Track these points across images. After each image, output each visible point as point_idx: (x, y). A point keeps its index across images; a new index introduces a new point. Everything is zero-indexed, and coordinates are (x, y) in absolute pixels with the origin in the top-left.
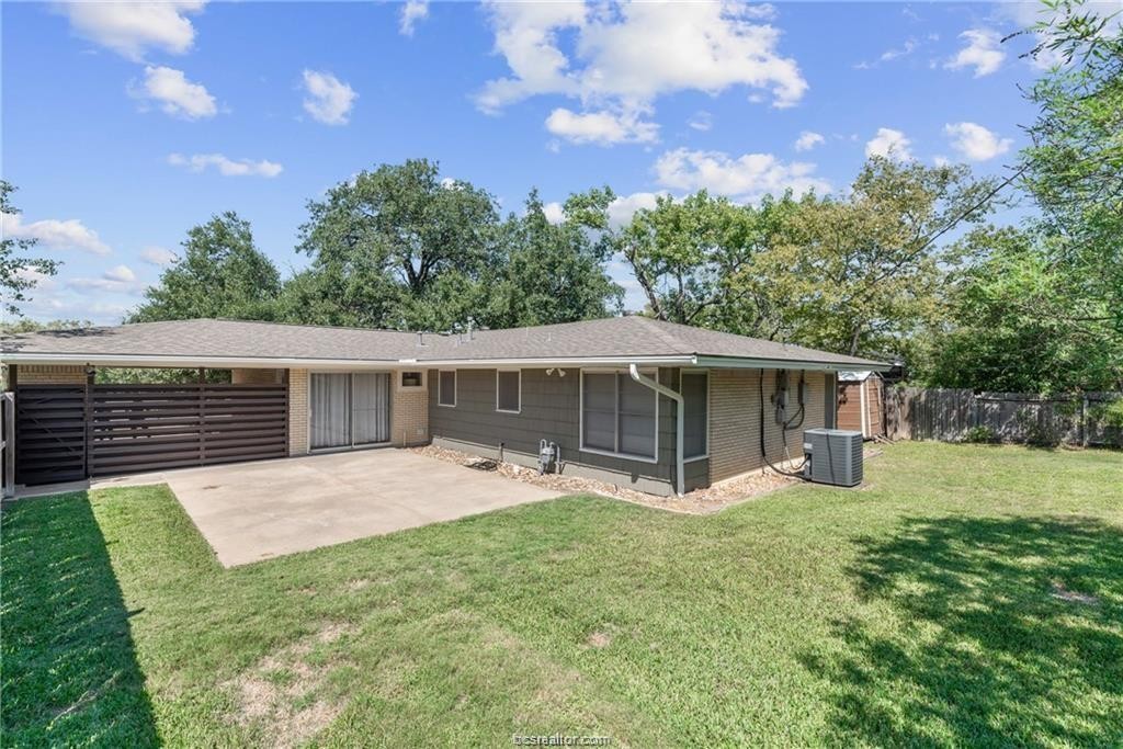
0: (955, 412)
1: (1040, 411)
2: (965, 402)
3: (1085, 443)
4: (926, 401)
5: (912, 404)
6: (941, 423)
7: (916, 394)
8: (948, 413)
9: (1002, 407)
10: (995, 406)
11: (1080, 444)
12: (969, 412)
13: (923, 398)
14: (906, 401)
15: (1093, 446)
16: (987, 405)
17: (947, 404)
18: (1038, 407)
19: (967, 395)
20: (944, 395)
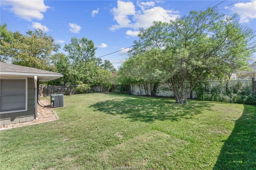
0: (53, 90)
1: (67, 89)
2: (55, 88)
3: (73, 94)
4: (47, 88)
5: (44, 89)
6: (50, 93)
7: (45, 87)
8: (51, 91)
9: (61, 89)
10: (60, 88)
11: (72, 94)
12: (56, 90)
13: (46, 88)
14: (42, 88)
15: (74, 94)
16: (59, 88)
17: (51, 89)
18: (67, 88)
19: (55, 86)
20: (51, 87)
